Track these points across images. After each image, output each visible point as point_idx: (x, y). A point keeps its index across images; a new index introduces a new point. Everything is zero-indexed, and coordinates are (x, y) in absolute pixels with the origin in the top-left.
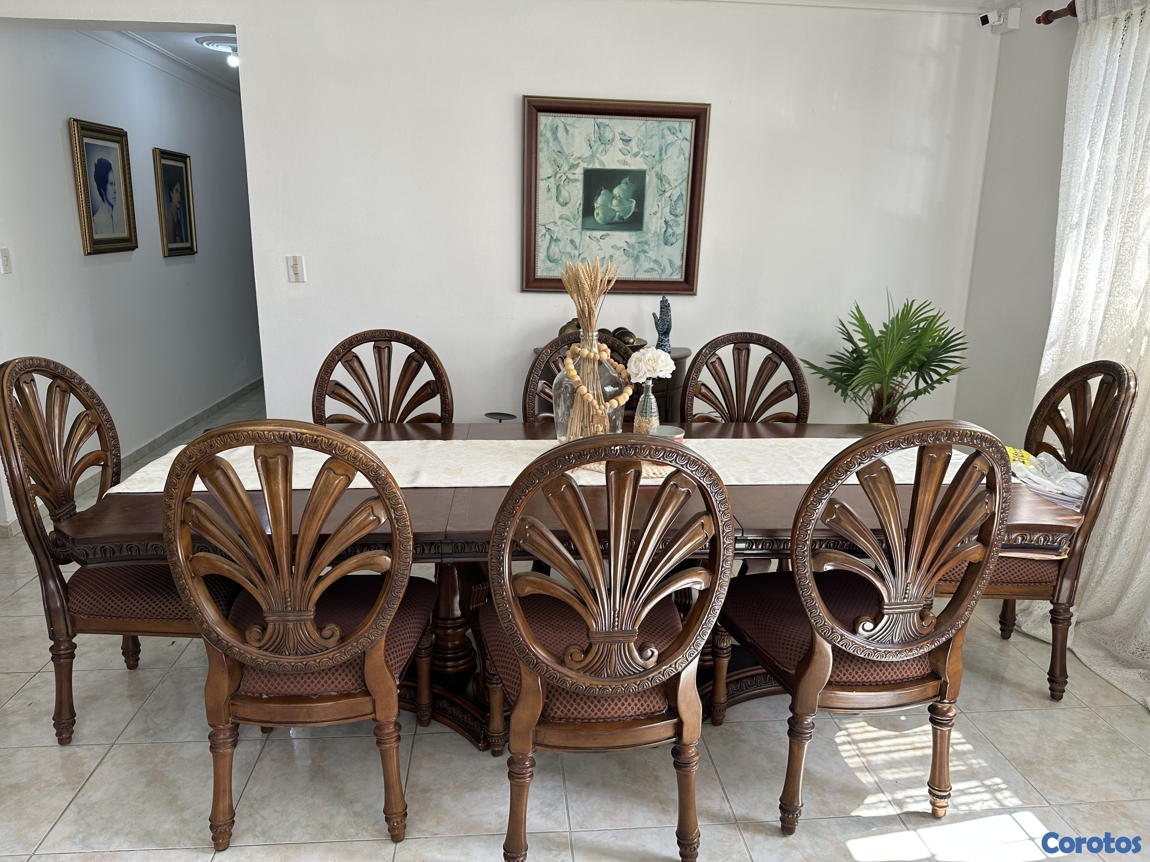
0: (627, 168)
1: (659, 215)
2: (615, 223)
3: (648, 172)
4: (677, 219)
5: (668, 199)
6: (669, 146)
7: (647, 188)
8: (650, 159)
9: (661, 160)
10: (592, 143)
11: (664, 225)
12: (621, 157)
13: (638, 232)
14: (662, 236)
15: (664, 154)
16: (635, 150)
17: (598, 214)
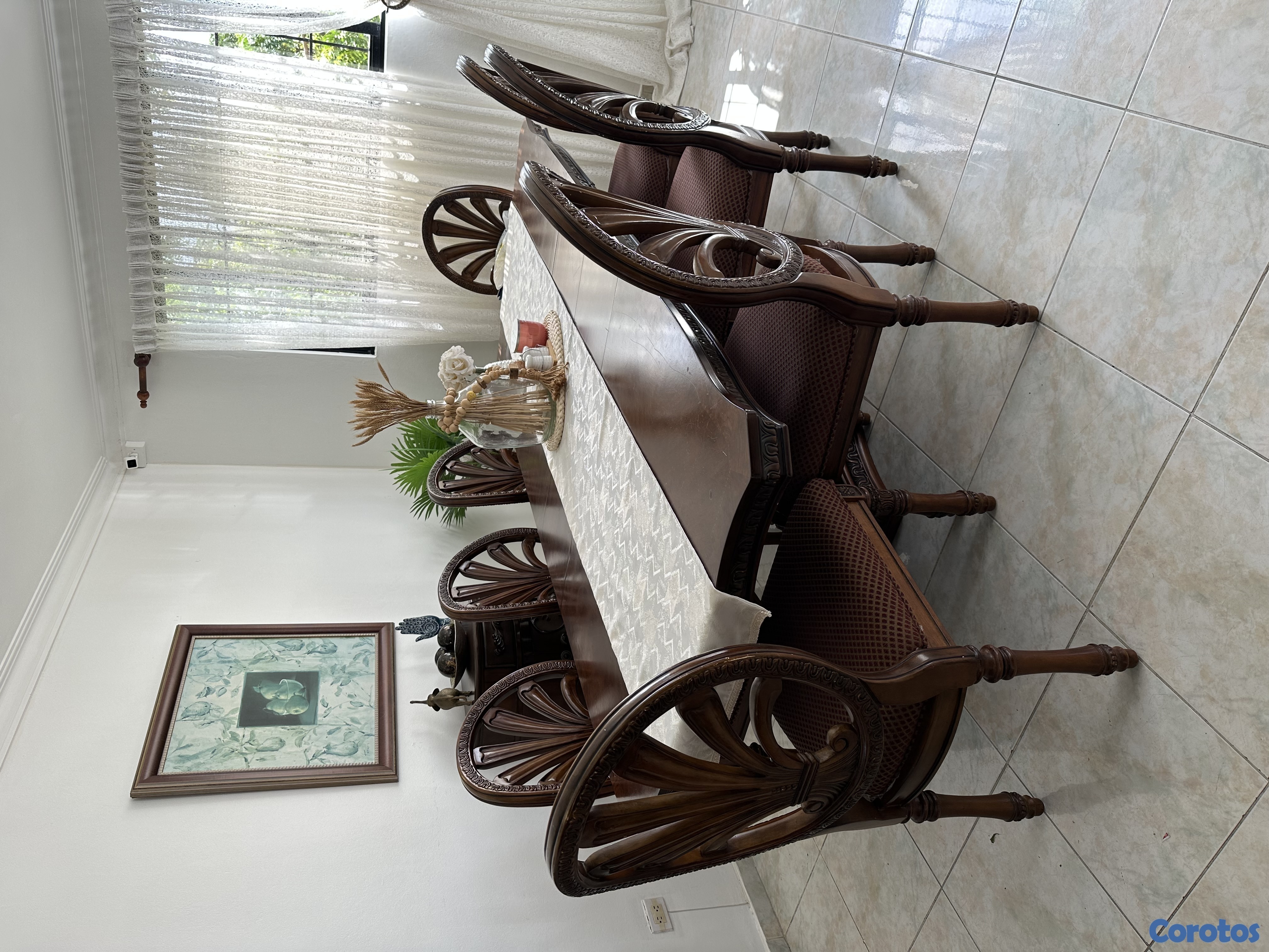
0: (241, 690)
1: (300, 659)
2: (309, 696)
3: (248, 671)
4: (306, 644)
5: (282, 653)
6: (221, 655)
7: (267, 671)
8: (233, 670)
9: (236, 661)
10: (206, 721)
11: (313, 655)
12: (228, 695)
13: (320, 675)
14: (326, 655)
15: (230, 659)
16: (221, 683)
17: (296, 711)
